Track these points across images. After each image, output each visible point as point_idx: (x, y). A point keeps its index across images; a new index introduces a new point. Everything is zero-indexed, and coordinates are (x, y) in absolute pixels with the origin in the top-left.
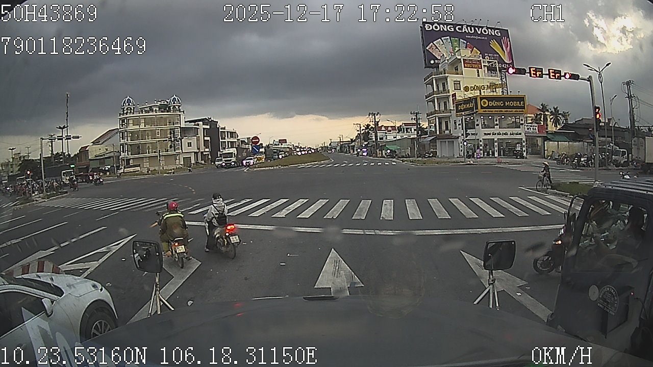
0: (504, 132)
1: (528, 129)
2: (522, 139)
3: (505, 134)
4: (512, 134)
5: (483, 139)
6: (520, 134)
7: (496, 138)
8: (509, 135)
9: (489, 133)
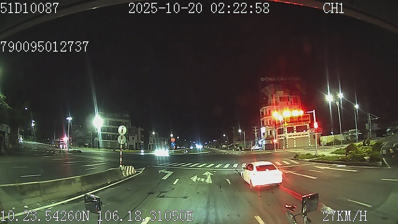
0: (299, 134)
1: (311, 131)
2: (308, 137)
3: (299, 135)
4: (303, 135)
5: (288, 139)
6: (307, 134)
7: (295, 137)
8: (301, 136)
9: (291, 135)
